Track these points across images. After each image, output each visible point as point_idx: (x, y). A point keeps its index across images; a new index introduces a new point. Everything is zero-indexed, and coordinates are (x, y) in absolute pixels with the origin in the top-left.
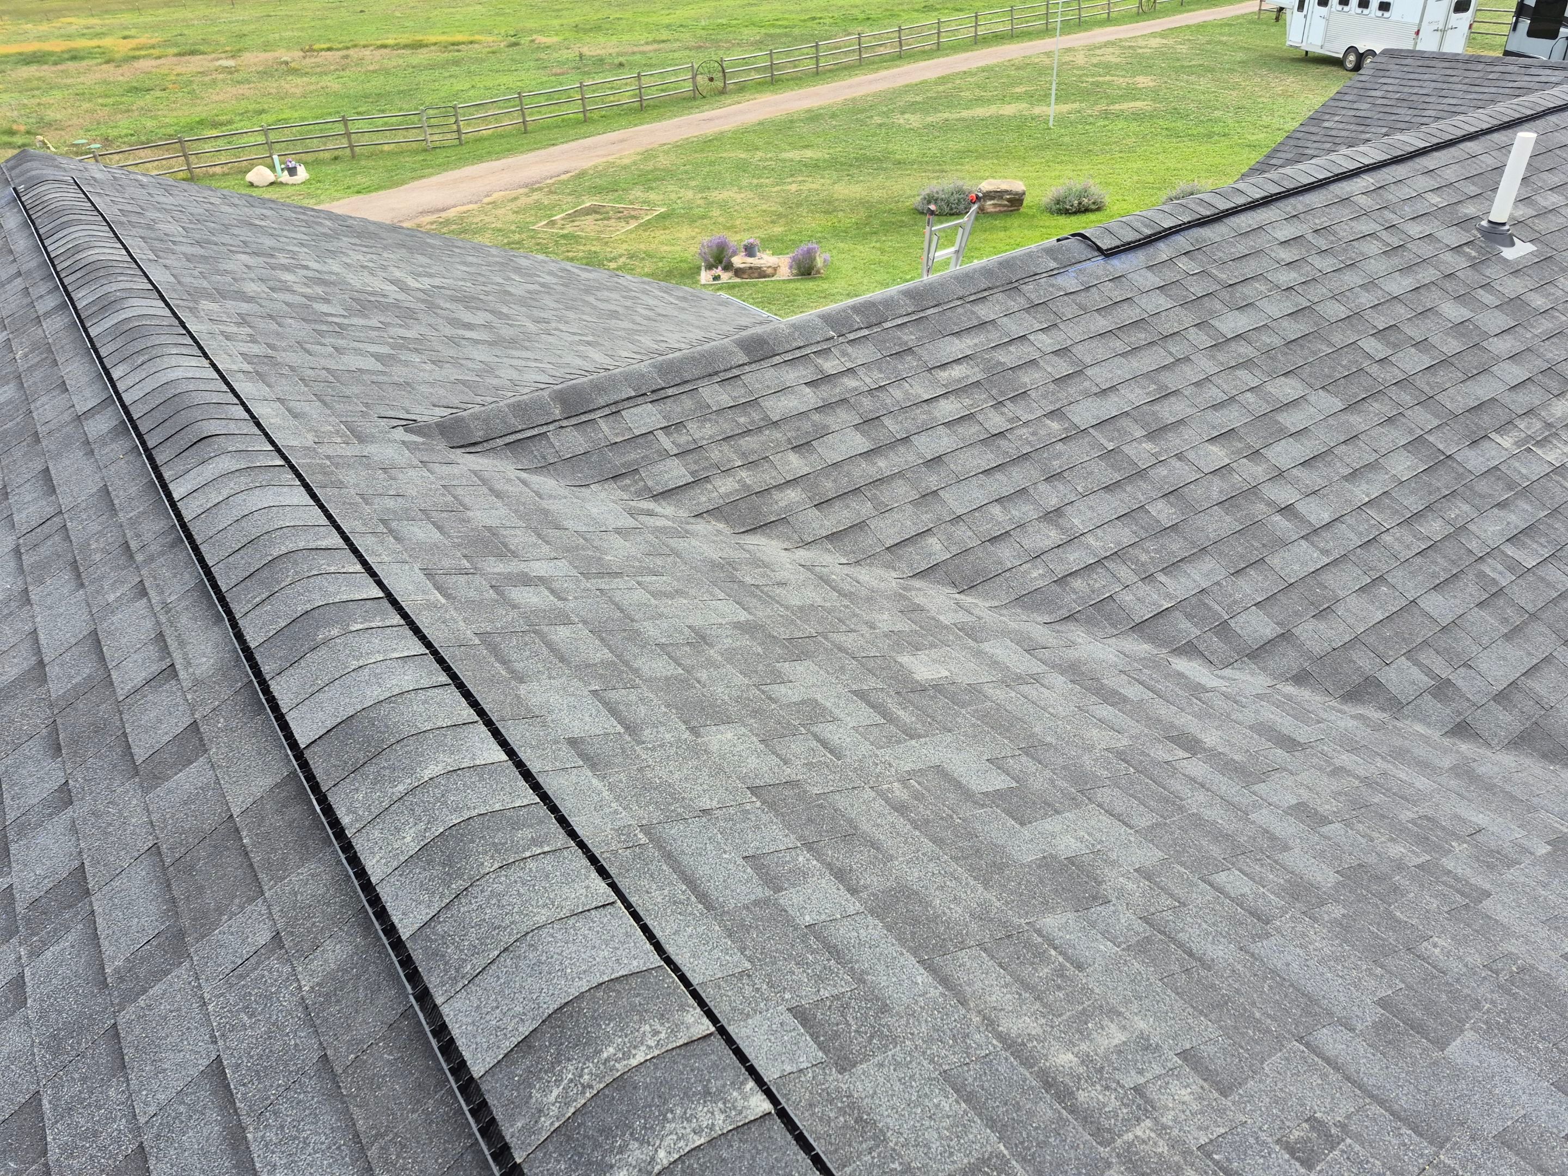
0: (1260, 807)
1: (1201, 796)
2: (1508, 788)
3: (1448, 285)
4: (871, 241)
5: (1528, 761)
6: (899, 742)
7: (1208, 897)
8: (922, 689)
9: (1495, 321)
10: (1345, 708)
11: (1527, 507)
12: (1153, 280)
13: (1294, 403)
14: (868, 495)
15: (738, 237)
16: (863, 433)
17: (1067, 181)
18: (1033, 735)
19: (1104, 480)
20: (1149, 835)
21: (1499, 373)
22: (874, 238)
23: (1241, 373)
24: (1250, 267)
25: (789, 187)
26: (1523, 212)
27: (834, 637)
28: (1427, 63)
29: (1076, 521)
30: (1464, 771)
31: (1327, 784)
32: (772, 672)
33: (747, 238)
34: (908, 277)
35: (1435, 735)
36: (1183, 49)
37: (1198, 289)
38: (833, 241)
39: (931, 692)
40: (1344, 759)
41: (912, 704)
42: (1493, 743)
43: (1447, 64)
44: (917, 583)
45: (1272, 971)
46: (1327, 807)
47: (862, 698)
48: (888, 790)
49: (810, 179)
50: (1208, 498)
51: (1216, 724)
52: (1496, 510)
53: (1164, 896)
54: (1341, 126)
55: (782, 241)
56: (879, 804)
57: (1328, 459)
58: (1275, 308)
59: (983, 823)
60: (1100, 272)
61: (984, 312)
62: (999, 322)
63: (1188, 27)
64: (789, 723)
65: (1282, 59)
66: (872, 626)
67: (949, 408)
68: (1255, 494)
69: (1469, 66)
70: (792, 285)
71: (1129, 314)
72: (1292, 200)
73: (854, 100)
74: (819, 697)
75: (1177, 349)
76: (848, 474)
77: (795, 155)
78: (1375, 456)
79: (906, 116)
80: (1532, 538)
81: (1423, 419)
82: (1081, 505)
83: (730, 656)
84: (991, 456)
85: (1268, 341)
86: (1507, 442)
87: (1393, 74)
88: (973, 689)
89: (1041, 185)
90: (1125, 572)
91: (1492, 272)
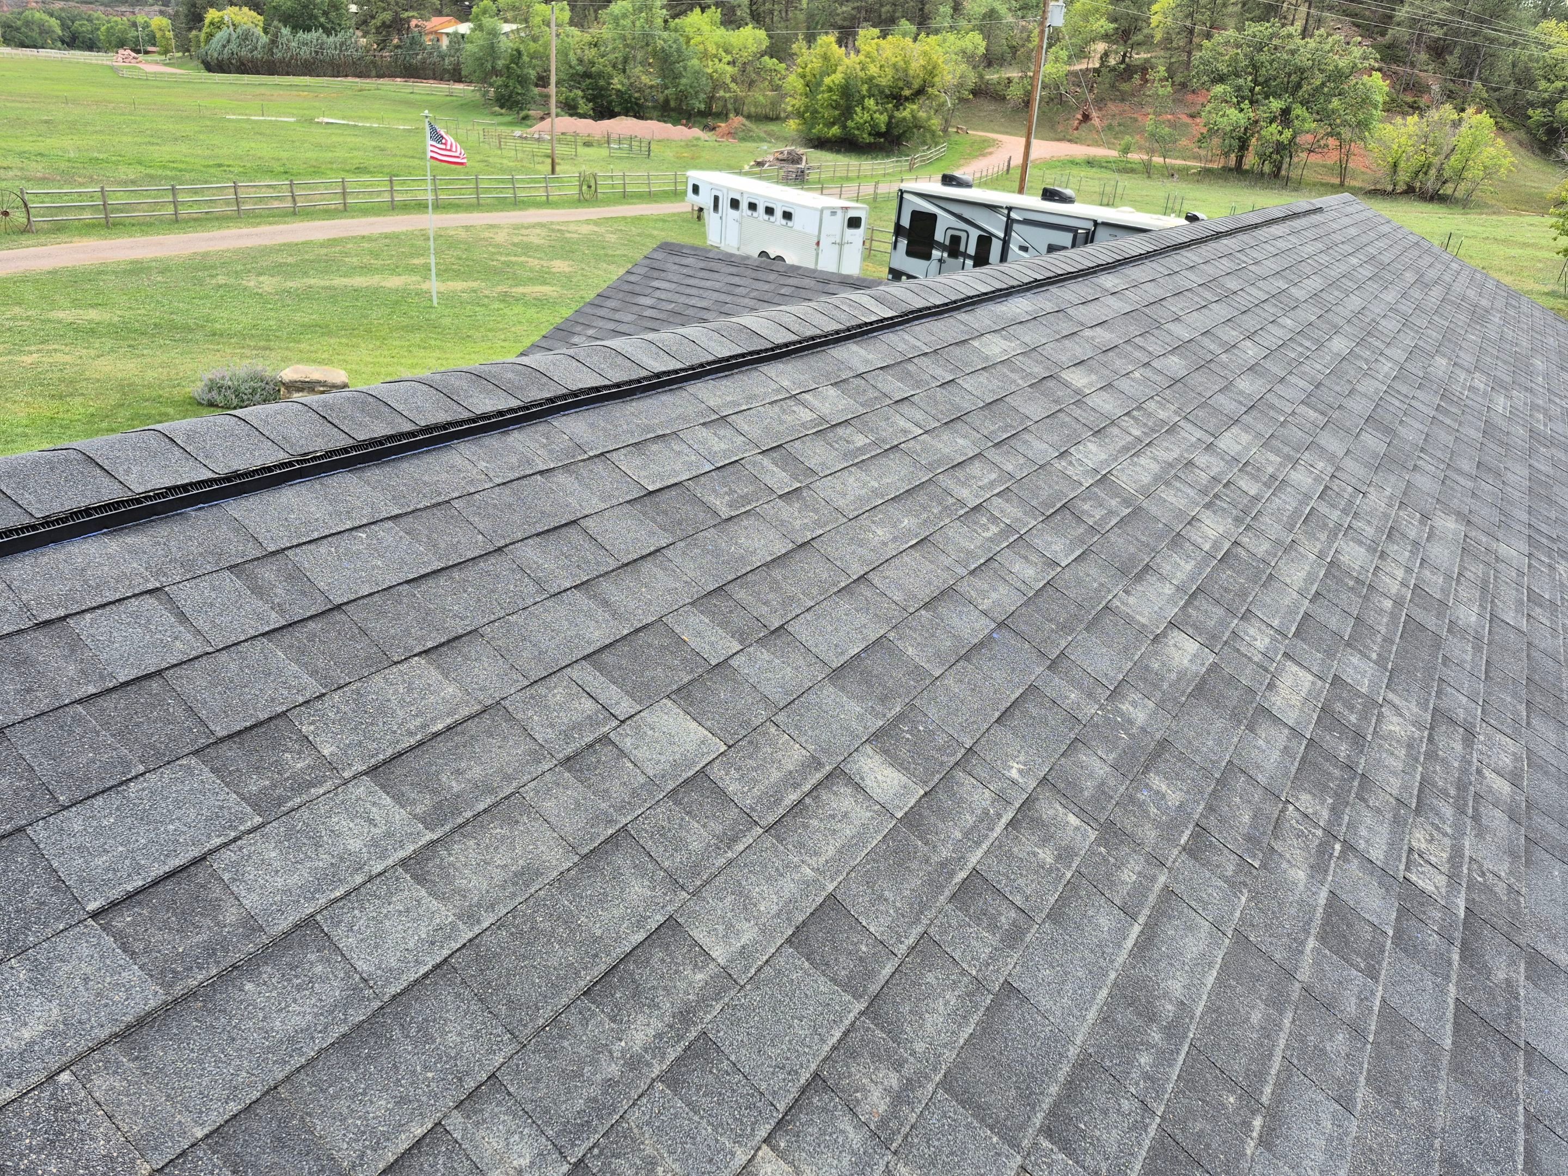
49: (67, 349)
63: (625, 218)
77: (70, 315)
79: (262, 278)
87: (670, 276)
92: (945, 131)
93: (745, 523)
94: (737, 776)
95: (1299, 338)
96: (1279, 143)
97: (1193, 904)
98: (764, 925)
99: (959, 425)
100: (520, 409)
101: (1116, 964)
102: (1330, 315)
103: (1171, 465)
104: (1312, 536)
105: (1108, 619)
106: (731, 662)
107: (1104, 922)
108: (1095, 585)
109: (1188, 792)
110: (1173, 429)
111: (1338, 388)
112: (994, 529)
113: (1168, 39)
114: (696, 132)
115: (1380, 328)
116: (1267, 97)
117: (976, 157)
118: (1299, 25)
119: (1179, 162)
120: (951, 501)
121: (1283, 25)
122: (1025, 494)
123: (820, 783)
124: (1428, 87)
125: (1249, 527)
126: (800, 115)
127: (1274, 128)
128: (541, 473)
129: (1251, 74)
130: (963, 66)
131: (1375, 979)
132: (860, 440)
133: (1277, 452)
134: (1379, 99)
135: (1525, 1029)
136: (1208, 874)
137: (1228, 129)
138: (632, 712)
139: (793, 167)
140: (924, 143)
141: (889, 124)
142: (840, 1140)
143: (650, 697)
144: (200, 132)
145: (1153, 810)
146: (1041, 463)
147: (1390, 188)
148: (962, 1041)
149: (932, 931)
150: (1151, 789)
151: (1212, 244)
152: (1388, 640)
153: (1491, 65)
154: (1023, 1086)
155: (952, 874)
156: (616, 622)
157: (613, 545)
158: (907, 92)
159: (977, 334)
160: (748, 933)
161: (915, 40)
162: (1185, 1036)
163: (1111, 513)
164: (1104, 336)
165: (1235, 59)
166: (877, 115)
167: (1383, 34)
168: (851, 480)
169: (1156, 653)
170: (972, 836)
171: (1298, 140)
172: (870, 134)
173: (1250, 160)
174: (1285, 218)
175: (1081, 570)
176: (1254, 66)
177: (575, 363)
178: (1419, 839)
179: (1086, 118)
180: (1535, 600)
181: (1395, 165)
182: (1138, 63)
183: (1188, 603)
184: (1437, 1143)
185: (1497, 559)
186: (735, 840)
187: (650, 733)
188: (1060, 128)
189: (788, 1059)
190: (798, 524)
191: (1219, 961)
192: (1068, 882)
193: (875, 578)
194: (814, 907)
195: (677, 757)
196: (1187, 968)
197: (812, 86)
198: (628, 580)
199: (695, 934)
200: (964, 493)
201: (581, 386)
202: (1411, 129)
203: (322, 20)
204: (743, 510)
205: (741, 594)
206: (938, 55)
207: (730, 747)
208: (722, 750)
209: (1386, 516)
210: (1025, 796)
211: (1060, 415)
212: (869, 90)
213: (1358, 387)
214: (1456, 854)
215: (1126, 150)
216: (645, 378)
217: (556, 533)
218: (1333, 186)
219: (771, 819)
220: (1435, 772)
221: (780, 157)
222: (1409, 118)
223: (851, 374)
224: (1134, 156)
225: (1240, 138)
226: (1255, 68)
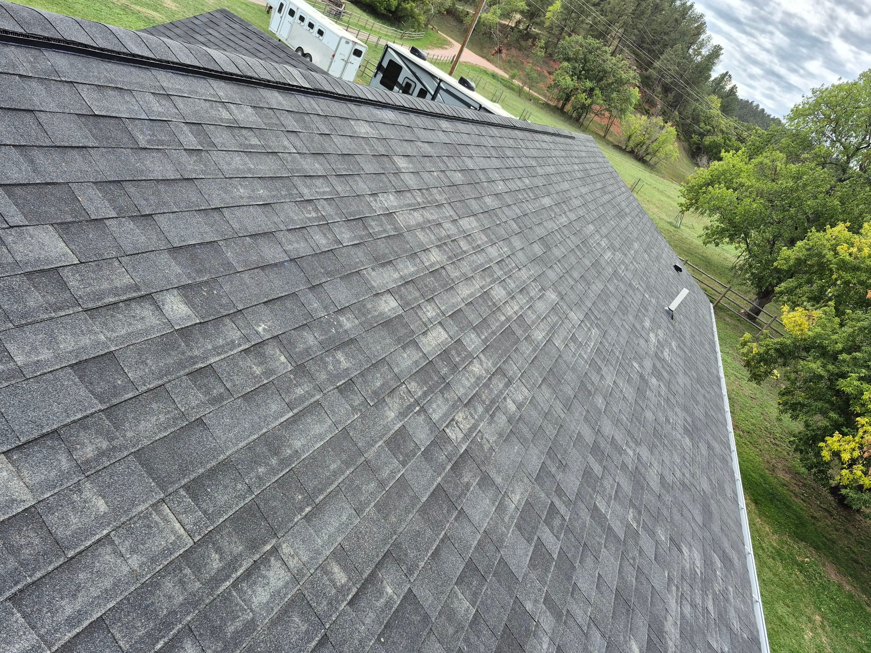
28: (248, 34)
43: (261, 42)
69: (275, 51)
87: (220, 30)
92: (426, 25)
93: (155, 154)
94: (79, 278)
95: (528, 191)
96: (584, 104)
97: (328, 412)
98: (59, 354)
99: (321, 158)
100: (21, 34)
101: (270, 427)
102: (549, 187)
103: (429, 221)
104: (483, 278)
105: (355, 278)
106: (106, 222)
107: (274, 407)
108: (357, 260)
109: (355, 365)
110: (440, 206)
111: (534, 220)
112: (314, 215)
113: (551, 28)
115: (571, 202)
116: (586, 79)
117: (438, 47)
118: (612, 48)
119: (536, 94)
120: (295, 191)
121: (605, 45)
122: (341, 205)
123: (134, 298)
124: (656, 105)
125: (453, 263)
127: (584, 95)
128: (20, 76)
129: (582, 63)
131: (404, 466)
132: (254, 141)
133: (488, 236)
134: (634, 101)
135: (464, 504)
136: (344, 401)
137: (564, 87)
138: (21, 224)
139: (335, 8)
140: (413, 27)
141: (397, 8)
142: (55, 464)
143: (38, 221)
145: (331, 367)
146: (358, 194)
147: (624, 147)
148: (157, 438)
149: (167, 386)
150: (335, 357)
151: (509, 131)
152: (494, 333)
153: (685, 106)
154: (184, 465)
155: (195, 363)
156: (34, 174)
157: (54, 133)
159: (355, 118)
160: (45, 355)
162: (290, 465)
163: (385, 231)
164: (428, 149)
165: (577, 53)
167: (646, 71)
168: (238, 158)
169: (373, 301)
170: (218, 351)
171: (593, 106)
172: (385, 9)
173: (568, 108)
174: (553, 134)
175: (353, 251)
176: (585, 60)
177: (77, 26)
178: (460, 417)
179: (500, 51)
180: (573, 338)
181: (630, 137)
182: (533, 33)
183: (402, 285)
184: (395, 537)
185: (566, 318)
186: (60, 309)
187: (28, 239)
188: (485, 51)
189: (40, 419)
190: (190, 167)
191: (328, 439)
192: (264, 385)
193: (226, 212)
194: (97, 355)
195: (42, 256)
196: (309, 437)
198: (56, 155)
199: (8, 346)
200: (306, 191)
201: (73, 39)
202: (642, 122)
204: (156, 147)
205: (131, 189)
207: (81, 263)
208: (75, 263)
209: (524, 282)
210: (260, 341)
211: (382, 176)
213: (545, 223)
214: (474, 427)
215: (513, 77)
216: (124, 53)
217: (15, 112)
218: (600, 136)
219: (90, 306)
220: (484, 392)
222: (643, 116)
223: (267, 106)
224: (516, 82)
225: (567, 94)
226: (586, 60)
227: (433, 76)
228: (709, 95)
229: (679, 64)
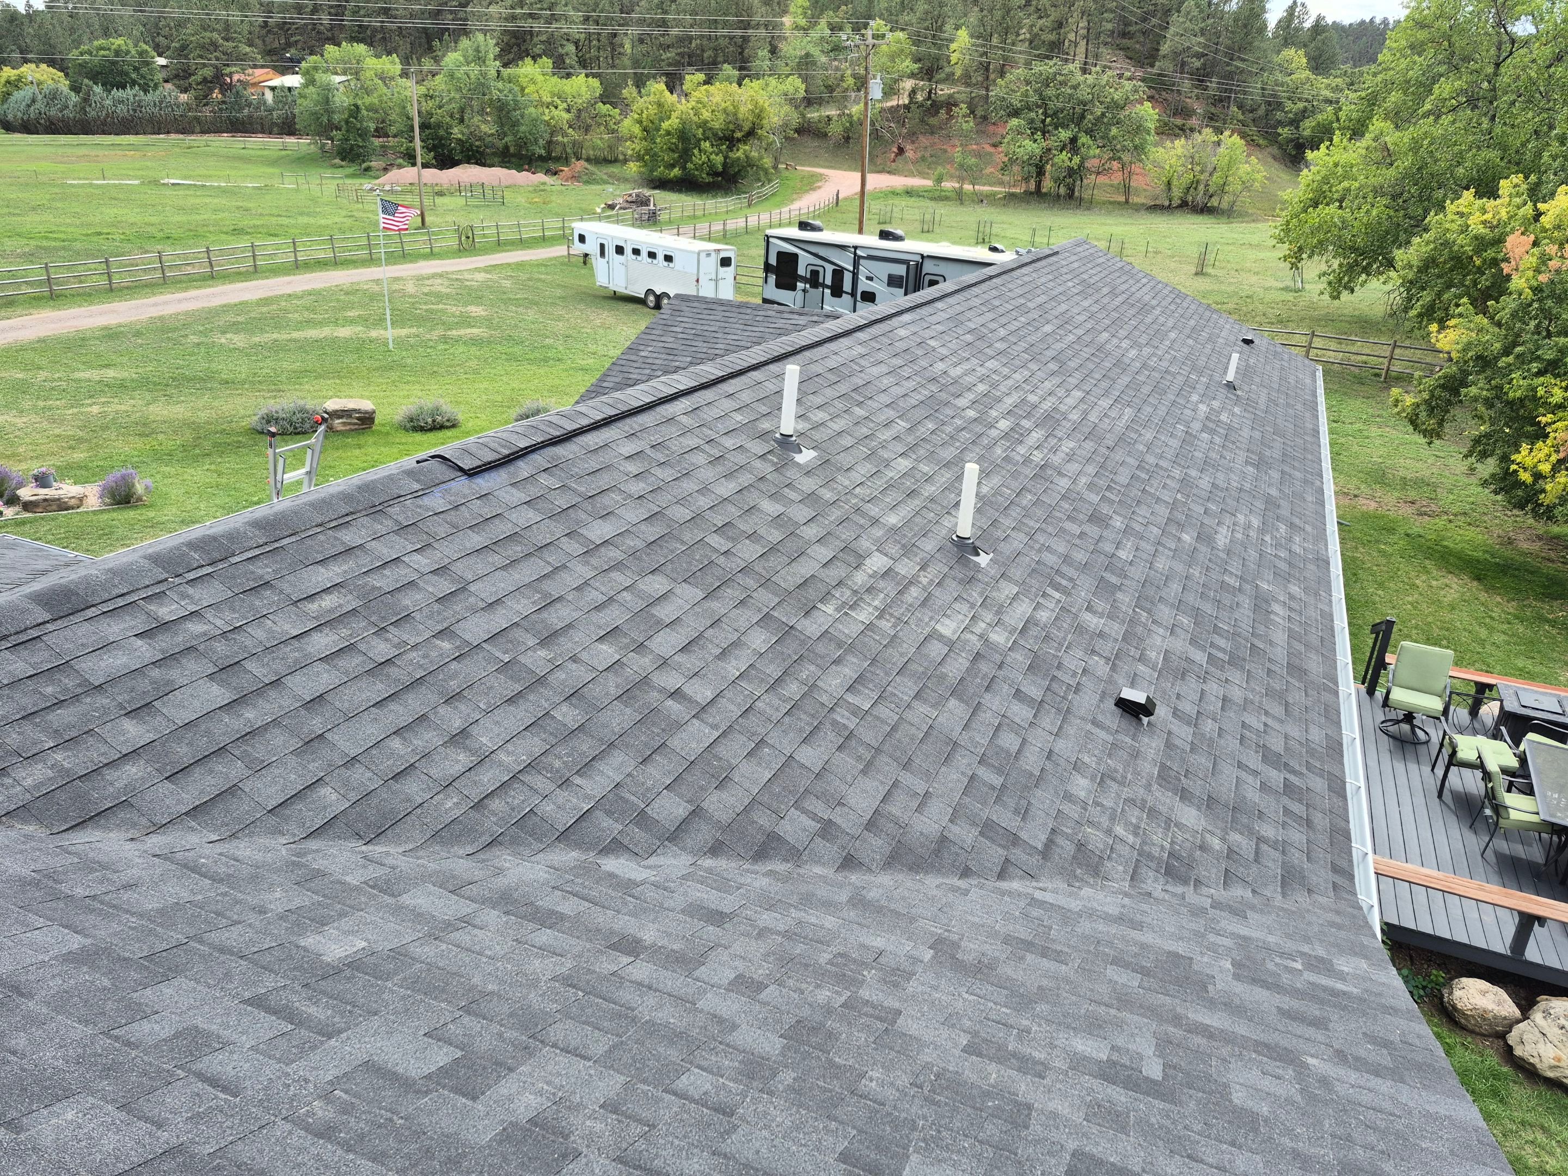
0: (705, 992)
1: (651, 1000)
2: (893, 906)
3: (762, 486)
4: (204, 463)
5: (900, 877)
6: (314, 1048)
7: (675, 1109)
8: (334, 971)
9: (801, 513)
10: (756, 867)
11: (855, 660)
12: (518, 496)
13: (664, 597)
14: (237, 753)
15: (23, 466)
16: (222, 683)
17: (417, 400)
18: (473, 988)
19: (505, 693)
20: (608, 1061)
21: (812, 554)
22: (207, 460)
23: (614, 575)
24: (604, 480)
25: (89, 409)
26: (803, 426)
27: (214, 937)
29: (484, 740)
30: (858, 901)
31: (756, 949)
32: (128, 1007)
33: (36, 468)
34: (255, 499)
35: (828, 872)
36: (507, 284)
37: (562, 501)
38: (154, 465)
39: (348, 973)
40: (766, 919)
41: (323, 993)
42: (874, 868)
43: (724, 308)
44: (313, 844)
45: (746, 1166)
46: (760, 972)
47: (259, 1006)
48: (308, 1114)
49: (116, 400)
50: (607, 694)
51: (652, 917)
52: (833, 667)
53: (633, 1125)
54: (655, 355)
55: (86, 468)
56: (298, 1137)
57: (701, 643)
58: (633, 515)
59: (430, 1113)
60: (467, 491)
61: (349, 537)
62: (368, 546)
63: (509, 265)
64: (159, 1071)
65: (596, 297)
66: (262, 911)
67: (324, 642)
68: (648, 684)
69: (741, 310)
70: (105, 516)
71: (501, 529)
72: (628, 421)
73: (161, 318)
74: (200, 1022)
75: (554, 558)
76: (208, 732)
77: (95, 375)
78: (736, 635)
79: (228, 336)
80: (863, 685)
81: (766, 598)
82: (487, 722)
83: (60, 1003)
84: (380, 686)
85: (632, 544)
86: (829, 609)
87: (687, 314)
88: (399, 954)
89: (390, 404)
90: (540, 782)
91: (791, 473)
92: (775, 167)
96: (1070, 169)
113: (967, 75)
114: (540, 177)
116: (1056, 128)
117: (807, 191)
118: (1079, 61)
119: (986, 188)
121: (1065, 64)
124: (1194, 111)
126: (639, 158)
127: (1064, 155)
129: (1041, 108)
130: (787, 108)
134: (1151, 125)
137: (1026, 158)
139: (643, 210)
140: (759, 180)
141: (725, 165)
144: (53, 200)
147: (1167, 203)
153: (1244, 90)
158: (738, 135)
161: (740, 85)
165: (1026, 95)
166: (713, 157)
167: (1152, 66)
171: (1086, 165)
172: (708, 174)
173: (1048, 184)
179: (901, 151)
181: (1169, 183)
182: (943, 99)
188: (879, 161)
197: (649, 131)
202: (1180, 151)
203: (134, 76)
206: (763, 99)
209: (1050, 389)
211: (928, 354)
212: (704, 134)
213: (1053, 346)
215: (939, 180)
218: (1119, 203)
221: (629, 199)
222: (1177, 142)
224: (948, 185)
225: (1037, 166)
226: (1044, 102)
227: (843, 247)
228: (1279, 52)
229: (1203, 32)
